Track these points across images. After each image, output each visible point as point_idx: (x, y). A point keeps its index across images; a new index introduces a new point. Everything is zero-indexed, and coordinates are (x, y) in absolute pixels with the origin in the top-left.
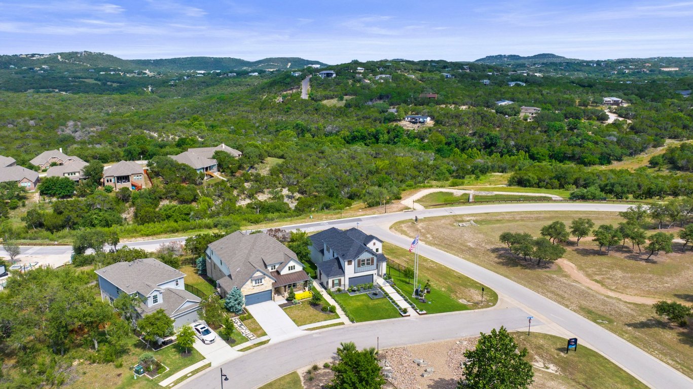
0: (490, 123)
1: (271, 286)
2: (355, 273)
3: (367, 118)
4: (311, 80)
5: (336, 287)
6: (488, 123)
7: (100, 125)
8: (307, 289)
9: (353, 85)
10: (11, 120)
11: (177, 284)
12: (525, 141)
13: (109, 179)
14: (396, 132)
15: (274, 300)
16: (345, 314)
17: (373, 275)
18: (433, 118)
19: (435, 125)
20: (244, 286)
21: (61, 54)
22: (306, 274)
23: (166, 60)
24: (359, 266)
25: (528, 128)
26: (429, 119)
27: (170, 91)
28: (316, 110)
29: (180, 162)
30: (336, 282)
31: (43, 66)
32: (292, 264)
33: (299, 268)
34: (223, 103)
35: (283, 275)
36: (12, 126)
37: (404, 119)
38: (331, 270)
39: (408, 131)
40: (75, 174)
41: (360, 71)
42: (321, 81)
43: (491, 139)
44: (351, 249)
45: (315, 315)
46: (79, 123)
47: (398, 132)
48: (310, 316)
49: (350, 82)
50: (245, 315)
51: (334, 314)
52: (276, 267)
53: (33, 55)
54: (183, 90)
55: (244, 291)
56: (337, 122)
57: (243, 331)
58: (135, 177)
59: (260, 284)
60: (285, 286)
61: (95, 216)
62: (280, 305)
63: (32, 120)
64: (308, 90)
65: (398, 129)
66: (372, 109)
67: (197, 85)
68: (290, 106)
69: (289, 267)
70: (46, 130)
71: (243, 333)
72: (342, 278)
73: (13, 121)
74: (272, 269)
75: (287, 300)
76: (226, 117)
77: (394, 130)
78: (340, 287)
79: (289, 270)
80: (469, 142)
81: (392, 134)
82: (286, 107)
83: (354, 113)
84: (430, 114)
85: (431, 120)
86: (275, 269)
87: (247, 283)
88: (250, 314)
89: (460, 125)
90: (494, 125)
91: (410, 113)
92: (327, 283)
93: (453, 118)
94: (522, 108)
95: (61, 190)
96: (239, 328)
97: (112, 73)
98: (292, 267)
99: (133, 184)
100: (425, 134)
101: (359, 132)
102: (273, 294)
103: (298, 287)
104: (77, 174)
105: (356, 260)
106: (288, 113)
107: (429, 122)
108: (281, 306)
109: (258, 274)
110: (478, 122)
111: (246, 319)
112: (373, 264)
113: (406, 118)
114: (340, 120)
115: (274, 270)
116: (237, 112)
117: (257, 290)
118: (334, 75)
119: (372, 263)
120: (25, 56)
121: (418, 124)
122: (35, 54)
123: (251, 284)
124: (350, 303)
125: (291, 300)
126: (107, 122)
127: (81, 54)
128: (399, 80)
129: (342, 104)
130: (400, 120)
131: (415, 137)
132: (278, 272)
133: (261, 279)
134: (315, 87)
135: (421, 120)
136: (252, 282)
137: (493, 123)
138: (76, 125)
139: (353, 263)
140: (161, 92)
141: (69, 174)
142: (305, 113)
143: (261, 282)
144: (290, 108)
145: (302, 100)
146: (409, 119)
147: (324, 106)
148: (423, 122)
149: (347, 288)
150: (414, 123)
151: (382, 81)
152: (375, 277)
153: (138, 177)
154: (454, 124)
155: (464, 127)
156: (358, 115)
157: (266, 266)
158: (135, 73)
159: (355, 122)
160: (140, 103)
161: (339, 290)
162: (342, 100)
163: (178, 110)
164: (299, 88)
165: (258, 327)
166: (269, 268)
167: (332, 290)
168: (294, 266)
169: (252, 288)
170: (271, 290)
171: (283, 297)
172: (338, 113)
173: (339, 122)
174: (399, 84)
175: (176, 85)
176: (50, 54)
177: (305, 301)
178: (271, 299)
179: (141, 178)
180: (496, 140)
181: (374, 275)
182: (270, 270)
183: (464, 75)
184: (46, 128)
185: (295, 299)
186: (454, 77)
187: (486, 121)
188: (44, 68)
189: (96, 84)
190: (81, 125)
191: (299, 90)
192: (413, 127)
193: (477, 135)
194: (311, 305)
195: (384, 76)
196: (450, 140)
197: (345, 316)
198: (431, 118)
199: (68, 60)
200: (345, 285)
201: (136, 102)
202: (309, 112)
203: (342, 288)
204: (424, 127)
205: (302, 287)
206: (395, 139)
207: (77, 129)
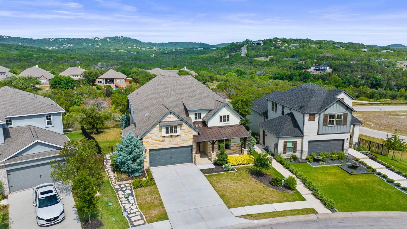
0: (374, 71)
1: (192, 140)
2: (318, 134)
3: (284, 67)
4: (247, 47)
5: (290, 154)
6: (372, 70)
7: (117, 65)
8: (245, 151)
9: (274, 50)
10: (66, 60)
11: (49, 123)
12: (404, 82)
13: (100, 81)
14: (305, 75)
15: (195, 163)
16: (313, 194)
17: (343, 140)
18: (331, 67)
19: (332, 72)
20: (149, 135)
21: (109, 38)
22: (246, 131)
23: (165, 43)
24: (325, 125)
25: (405, 74)
26: (328, 68)
27: (164, 57)
28: (251, 62)
29: (152, 74)
30: (289, 145)
31: (99, 44)
32: (225, 112)
33: (235, 120)
34: (193, 60)
35: (211, 128)
36: (67, 63)
37: (310, 68)
38: (283, 128)
39: (314, 75)
40: (77, 76)
41: (279, 42)
42: (254, 47)
43: (376, 81)
44: (313, 99)
45: (260, 191)
46: (104, 64)
47: (306, 75)
48: (251, 192)
49: (273, 48)
50: (144, 179)
51: (292, 192)
52: (203, 116)
53: (95, 38)
54: (172, 56)
55: (147, 142)
56: (264, 69)
57: (127, 206)
58: (118, 81)
59: (174, 134)
60: (213, 143)
61: (78, 100)
62: (202, 171)
63: (78, 60)
64: (245, 52)
65: (307, 73)
66: (288, 62)
67: (180, 54)
68: (233, 60)
69: (221, 117)
70: (85, 66)
71: (125, 210)
72: (299, 141)
73: (68, 61)
74: (196, 118)
75: (215, 164)
76: (194, 67)
77: (303, 74)
78: (295, 154)
79: (221, 121)
80: (359, 82)
81: (302, 77)
82: (231, 61)
83: (275, 65)
84: (329, 65)
85: (330, 69)
86: (200, 118)
87: (153, 131)
88: (152, 179)
89: (352, 71)
90: (377, 72)
91: (314, 65)
92: (276, 146)
93: (346, 67)
94: (397, 62)
95: (64, 85)
96: (123, 199)
97: (135, 48)
98: (224, 117)
99: (117, 85)
100: (326, 77)
101: (279, 75)
102: (194, 152)
103: (232, 148)
104: (79, 77)
105: (322, 115)
106: (232, 64)
107: (328, 70)
108: (204, 171)
109: (171, 118)
110: (365, 70)
111: (142, 186)
112: (345, 124)
113: (312, 67)
114: (266, 68)
115: (198, 120)
116: (200, 64)
117: (169, 143)
118: (262, 44)
119: (344, 122)
120: (91, 39)
121: (321, 71)
122: (96, 38)
123: (160, 133)
124: (315, 177)
125: (221, 165)
126: (121, 64)
127: (120, 37)
128: (304, 47)
129: (268, 59)
130: (307, 69)
131: (318, 79)
132: (204, 123)
133: (176, 128)
134: (250, 50)
135: (323, 68)
136: (160, 130)
137: (376, 70)
138: (102, 64)
139: (317, 119)
140: (159, 57)
141: (73, 76)
142: (243, 64)
143: (176, 132)
144: (234, 62)
145: (242, 57)
146: (314, 67)
147: (255, 61)
148: (324, 70)
149: (305, 156)
150: (317, 70)
151: (294, 48)
152: (347, 144)
153: (120, 81)
154: (347, 71)
155: (354, 73)
156: (278, 65)
157: (187, 113)
158: (147, 48)
159: (276, 69)
160: (146, 60)
161: (294, 158)
162: (268, 58)
163: (166, 63)
164: (240, 51)
165: (157, 202)
166: (192, 116)
167: (284, 156)
168: (228, 116)
169: (161, 139)
170: (191, 146)
171: (210, 159)
172: (265, 65)
173: (266, 69)
174: (305, 50)
175: (168, 54)
176: (104, 38)
177: (243, 167)
178: (190, 160)
179: (122, 82)
180: (380, 81)
181: (345, 140)
182: (193, 120)
183: (348, 46)
184: (85, 65)
185: (227, 162)
186: (341, 47)
187: (371, 69)
188: (99, 45)
189: (125, 52)
190: (106, 65)
191: (240, 52)
192: (317, 73)
193: (365, 78)
194: (252, 174)
195: (295, 45)
196: (345, 80)
197: (313, 196)
198: (330, 67)
199: (112, 41)
200: (302, 151)
201: (143, 60)
202: (246, 63)
203: (298, 155)
204: (325, 73)
205: (238, 149)
206: (304, 79)
207: (103, 67)
